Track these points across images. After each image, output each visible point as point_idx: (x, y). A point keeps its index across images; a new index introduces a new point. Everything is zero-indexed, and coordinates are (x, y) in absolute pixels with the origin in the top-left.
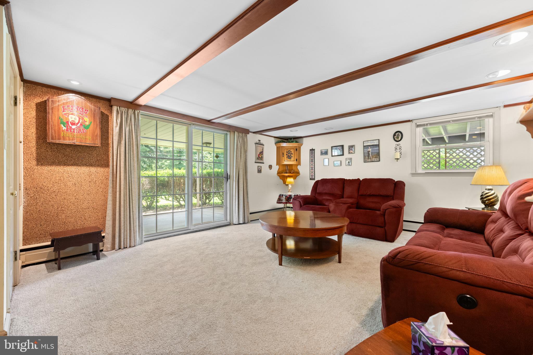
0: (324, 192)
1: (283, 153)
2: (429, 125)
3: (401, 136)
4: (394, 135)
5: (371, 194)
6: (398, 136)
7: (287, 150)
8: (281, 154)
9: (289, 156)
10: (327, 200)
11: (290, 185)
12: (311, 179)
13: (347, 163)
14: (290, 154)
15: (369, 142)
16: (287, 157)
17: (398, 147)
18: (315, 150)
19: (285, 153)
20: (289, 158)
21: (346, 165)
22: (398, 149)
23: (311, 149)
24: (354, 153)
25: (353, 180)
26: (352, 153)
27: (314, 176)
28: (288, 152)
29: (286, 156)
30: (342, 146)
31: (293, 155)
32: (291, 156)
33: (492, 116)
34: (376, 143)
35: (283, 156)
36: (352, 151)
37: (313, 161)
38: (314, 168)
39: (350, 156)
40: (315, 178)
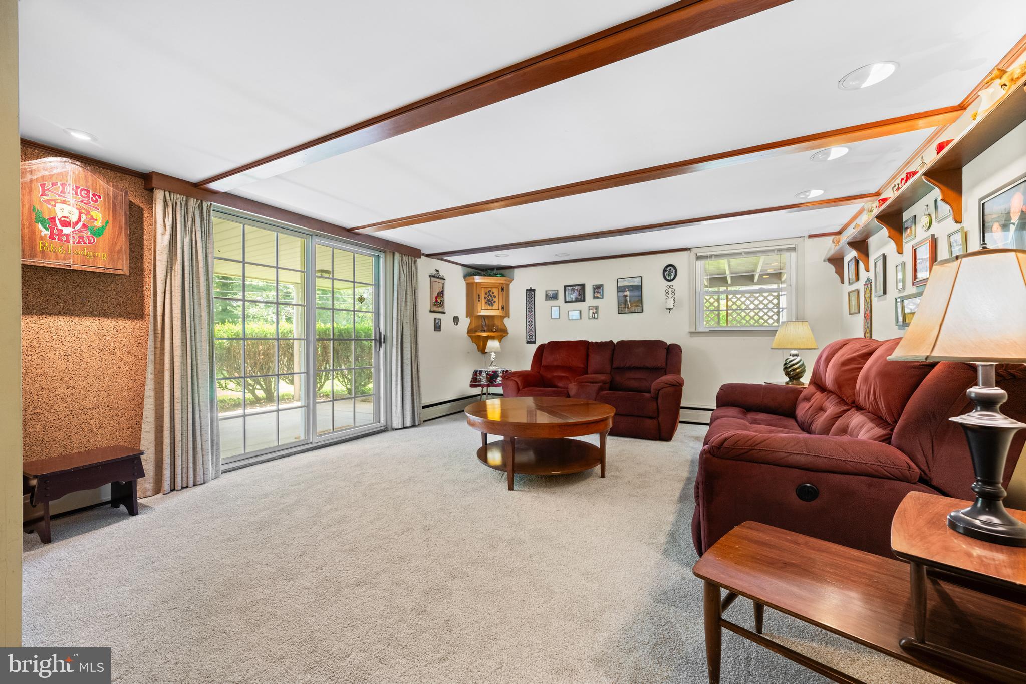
0: (555, 364)
1: (479, 295)
3: (674, 272)
4: (665, 270)
5: (633, 366)
6: (670, 272)
7: (486, 289)
8: (475, 296)
9: (489, 300)
10: (561, 378)
11: (493, 354)
12: (528, 342)
13: (591, 315)
14: (491, 296)
15: (625, 281)
16: (486, 303)
17: (670, 290)
18: (536, 292)
19: (483, 295)
20: (489, 305)
21: (589, 319)
22: (670, 292)
23: (529, 288)
24: (603, 298)
25: (602, 342)
26: (598, 298)
27: (533, 337)
28: (488, 294)
29: (483, 301)
30: (583, 286)
31: (496, 299)
32: (493, 300)
33: (794, 249)
34: (636, 282)
35: (479, 301)
36: (598, 295)
37: (533, 310)
38: (533, 323)
39: (596, 302)
40: (535, 341)
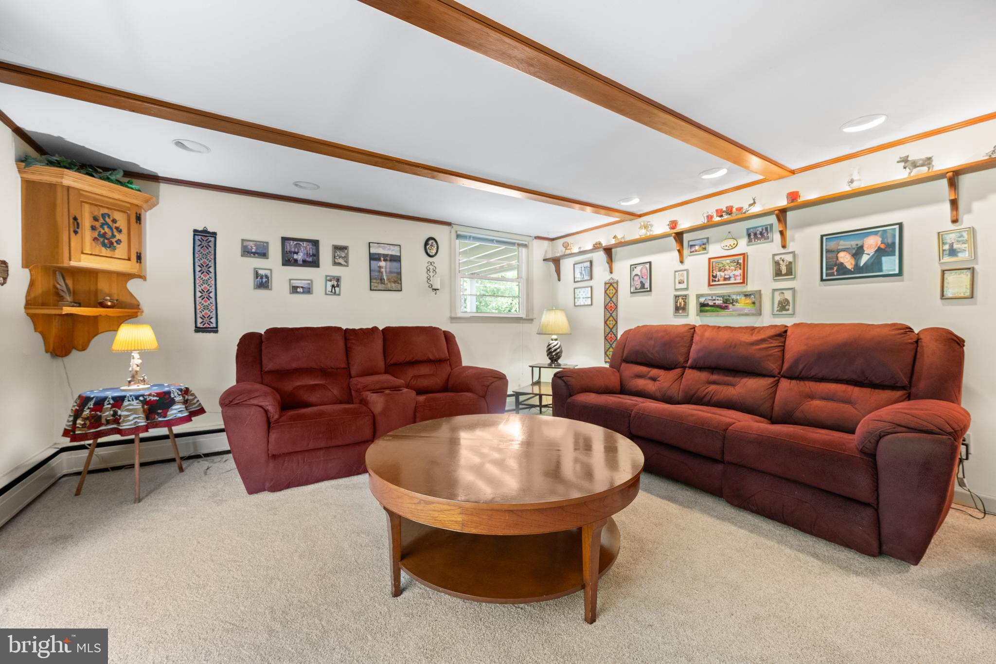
0: (294, 365)
1: (75, 219)
2: (471, 239)
4: (426, 244)
7: (96, 208)
8: (63, 220)
9: (104, 235)
10: (313, 388)
11: (136, 355)
12: (198, 330)
13: (329, 288)
14: (110, 227)
15: (379, 247)
16: (95, 239)
17: (431, 267)
18: (218, 237)
19: (86, 222)
20: (104, 245)
21: (326, 294)
22: (431, 270)
23: (201, 229)
24: (347, 266)
26: (340, 264)
27: (213, 320)
28: (101, 221)
29: (88, 235)
30: (315, 243)
31: (123, 237)
32: (114, 236)
34: (394, 252)
35: (76, 232)
36: (341, 261)
37: (212, 269)
38: (212, 295)
39: (337, 271)
40: (217, 327)
